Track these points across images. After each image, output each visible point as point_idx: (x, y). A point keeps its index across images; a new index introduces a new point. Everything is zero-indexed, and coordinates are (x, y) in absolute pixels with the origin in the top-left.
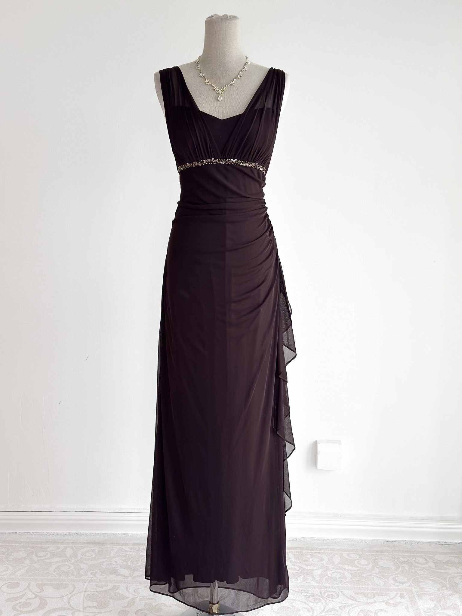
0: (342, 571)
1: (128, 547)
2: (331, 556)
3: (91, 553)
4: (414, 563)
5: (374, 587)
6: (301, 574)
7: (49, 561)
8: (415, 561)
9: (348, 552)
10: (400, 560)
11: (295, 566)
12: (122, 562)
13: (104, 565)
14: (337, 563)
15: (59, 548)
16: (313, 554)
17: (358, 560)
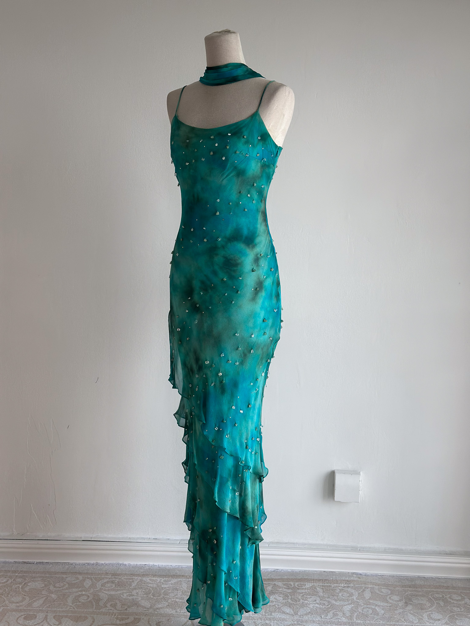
1: (149, 578)
2: (361, 590)
3: (112, 584)
4: (449, 600)
5: (407, 624)
6: (330, 609)
8: (450, 598)
9: (379, 587)
10: (435, 597)
11: (324, 601)
12: (143, 594)
14: (367, 598)
15: (78, 579)
17: (390, 596)
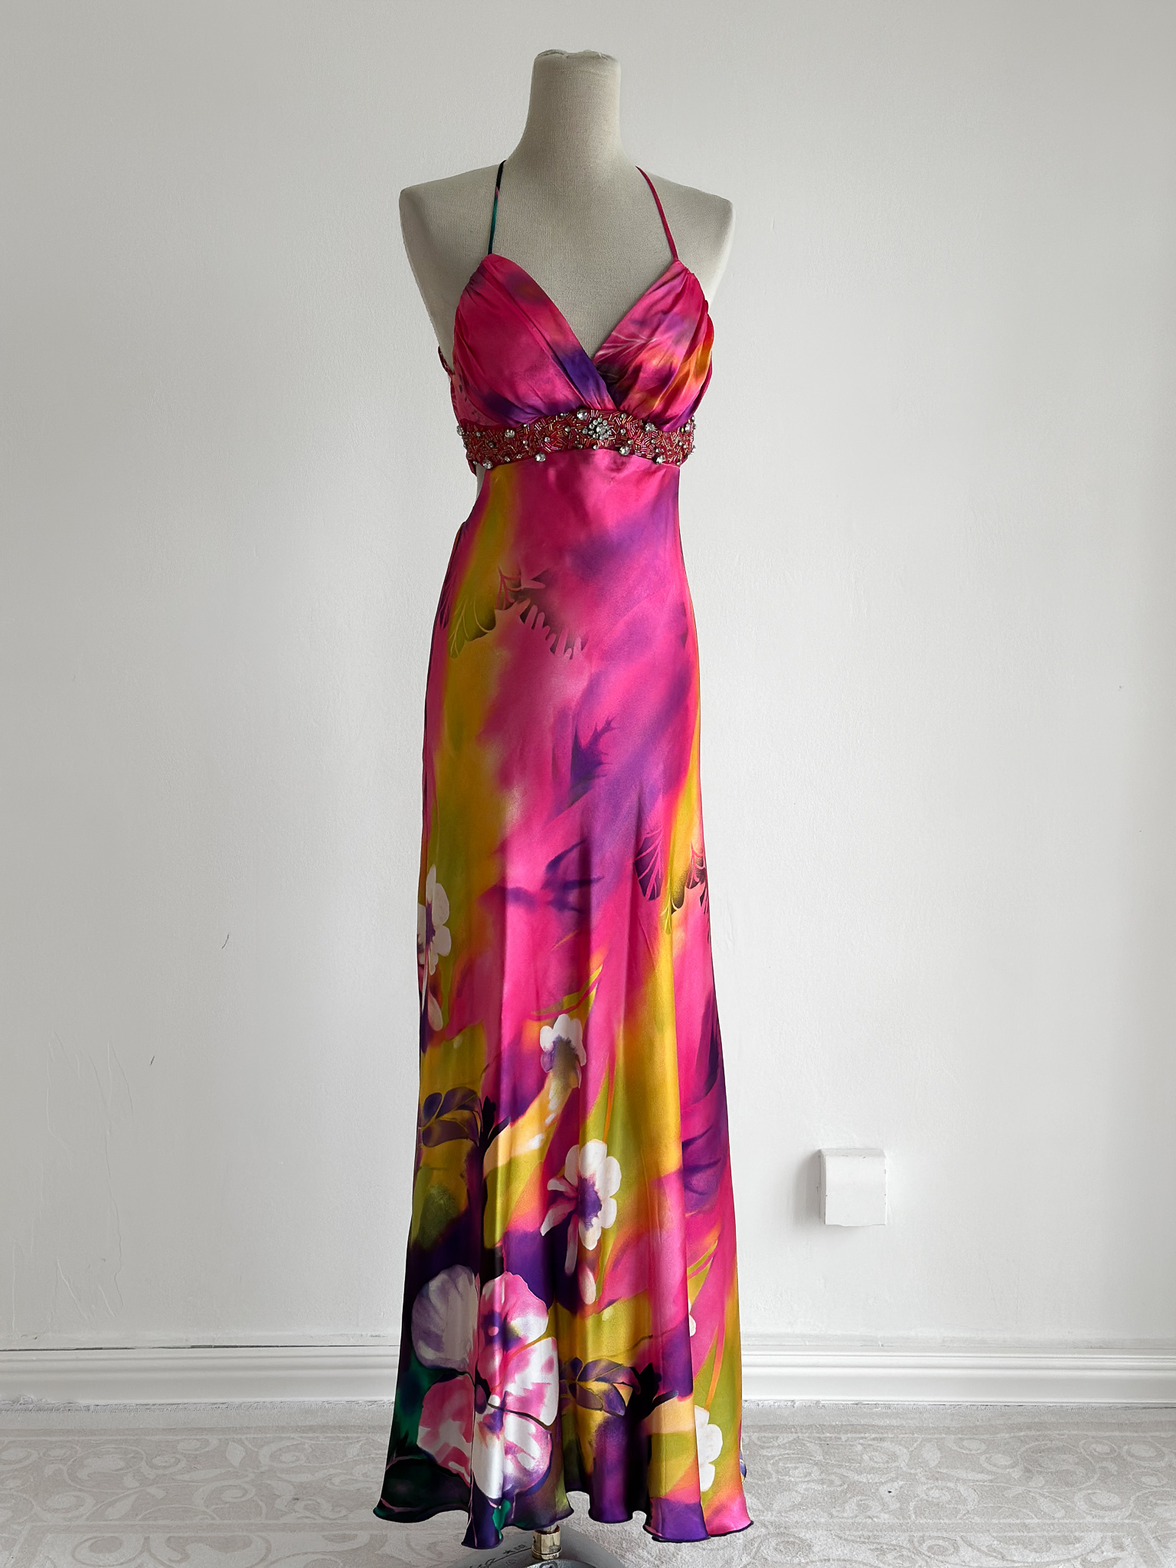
0: (951, 1485)
2: (915, 1446)
3: (297, 1454)
4: (1129, 1459)
5: (1040, 1521)
6: (849, 1495)
7: (187, 1477)
8: (1129, 1452)
9: (956, 1436)
10: (1093, 1451)
11: (830, 1474)
13: (332, 1484)
14: (932, 1464)
15: (206, 1444)
16: (870, 1442)
17: (988, 1455)
